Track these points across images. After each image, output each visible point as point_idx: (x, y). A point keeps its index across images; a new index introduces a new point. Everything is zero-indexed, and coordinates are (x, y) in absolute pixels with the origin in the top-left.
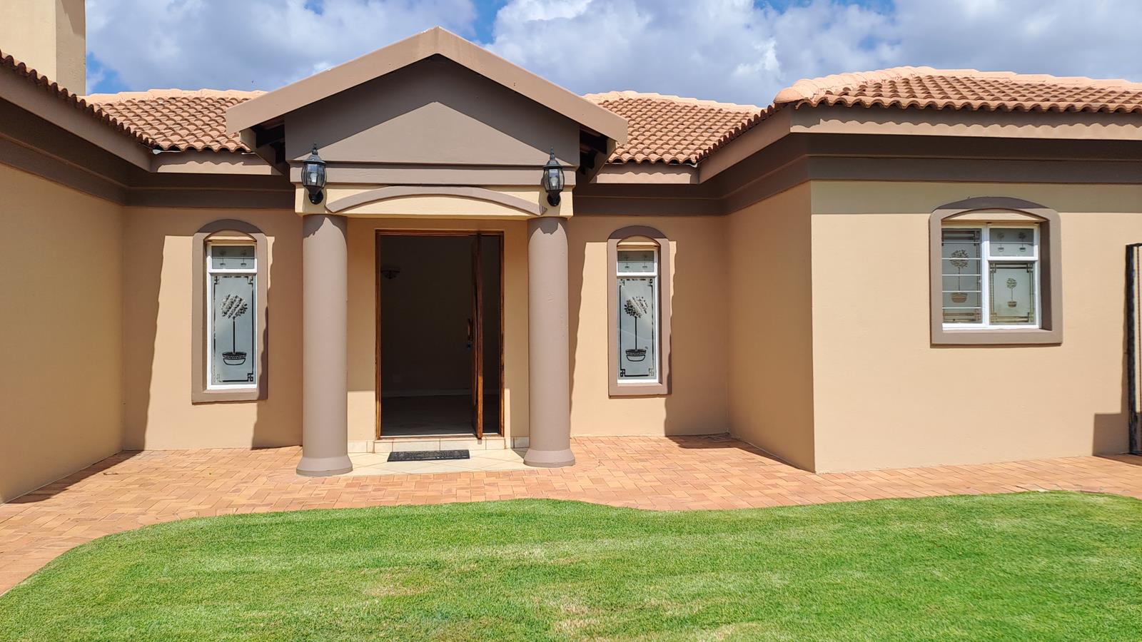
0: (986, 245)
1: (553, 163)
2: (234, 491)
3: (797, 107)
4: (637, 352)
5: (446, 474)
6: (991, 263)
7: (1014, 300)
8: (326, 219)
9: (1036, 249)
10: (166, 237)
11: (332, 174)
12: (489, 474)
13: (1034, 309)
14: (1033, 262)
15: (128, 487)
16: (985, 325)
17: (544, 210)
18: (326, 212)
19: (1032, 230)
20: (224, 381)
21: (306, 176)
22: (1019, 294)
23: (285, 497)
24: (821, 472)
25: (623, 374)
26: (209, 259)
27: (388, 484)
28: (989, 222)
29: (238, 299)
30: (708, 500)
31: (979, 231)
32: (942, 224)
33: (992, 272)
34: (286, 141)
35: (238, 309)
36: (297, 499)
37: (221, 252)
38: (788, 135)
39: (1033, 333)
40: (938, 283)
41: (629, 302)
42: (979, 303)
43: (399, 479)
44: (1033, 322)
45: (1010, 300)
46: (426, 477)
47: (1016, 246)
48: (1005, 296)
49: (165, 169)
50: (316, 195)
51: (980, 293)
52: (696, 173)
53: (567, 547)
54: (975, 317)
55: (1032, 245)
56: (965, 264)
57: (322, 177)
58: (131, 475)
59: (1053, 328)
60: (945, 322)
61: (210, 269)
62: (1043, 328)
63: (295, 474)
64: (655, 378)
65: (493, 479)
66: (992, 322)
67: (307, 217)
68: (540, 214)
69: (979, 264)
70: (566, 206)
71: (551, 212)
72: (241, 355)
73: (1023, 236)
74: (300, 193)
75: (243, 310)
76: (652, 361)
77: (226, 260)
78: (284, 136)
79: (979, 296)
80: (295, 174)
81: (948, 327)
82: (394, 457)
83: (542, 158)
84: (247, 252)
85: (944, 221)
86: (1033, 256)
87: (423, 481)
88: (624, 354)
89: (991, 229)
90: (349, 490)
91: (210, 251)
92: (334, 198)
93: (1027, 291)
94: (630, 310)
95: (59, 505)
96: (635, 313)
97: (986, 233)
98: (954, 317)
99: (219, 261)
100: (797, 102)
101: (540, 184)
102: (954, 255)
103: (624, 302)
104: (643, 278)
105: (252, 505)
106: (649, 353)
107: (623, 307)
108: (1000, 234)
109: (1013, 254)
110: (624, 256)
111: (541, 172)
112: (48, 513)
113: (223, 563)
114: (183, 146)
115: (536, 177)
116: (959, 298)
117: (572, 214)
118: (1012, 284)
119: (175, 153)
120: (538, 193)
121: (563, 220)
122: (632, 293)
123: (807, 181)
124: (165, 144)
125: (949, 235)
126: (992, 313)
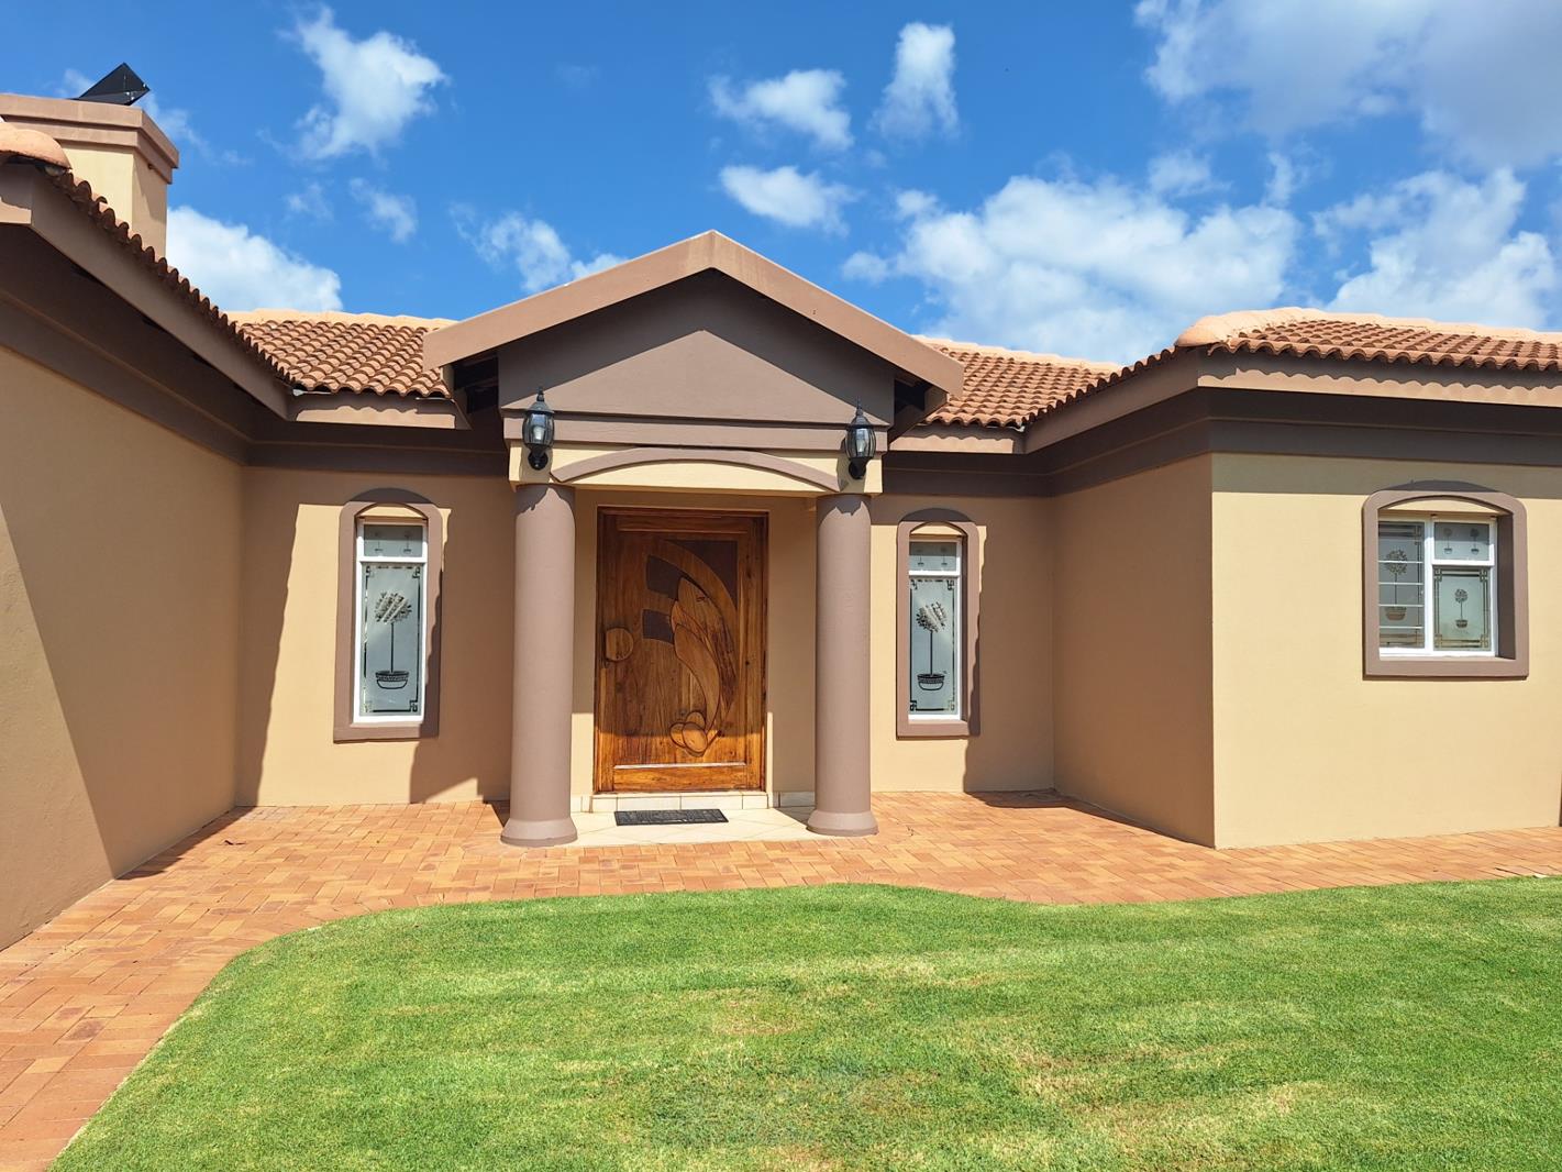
0: (1429, 543)
1: (860, 421)
2: (425, 869)
3: (1210, 352)
4: (932, 678)
5: (710, 845)
6: (1435, 567)
7: (1464, 618)
8: (551, 491)
9: (1492, 548)
10: (301, 506)
11: (563, 429)
12: (770, 845)
13: (1489, 631)
14: (1488, 568)
15: (269, 862)
16: (1428, 651)
17: (843, 484)
18: (551, 481)
19: (1488, 525)
20: (375, 711)
21: (528, 430)
22: (1471, 610)
23: (501, 876)
24: (1223, 847)
25: (914, 707)
26: (360, 541)
27: (636, 859)
28: (1434, 514)
29: (397, 599)
30: (1095, 887)
31: (1420, 526)
32: (1379, 516)
33: (1436, 582)
34: (500, 383)
35: (397, 612)
36: (523, 880)
37: (376, 532)
38: (1192, 391)
39: (1489, 664)
40: (1373, 593)
41: (921, 610)
42: (1421, 622)
43: (647, 851)
44: (1487, 648)
45: (1459, 618)
46: (684, 848)
47: (1465, 546)
48: (1452, 612)
49: (307, 416)
50: (538, 457)
51: (1423, 608)
52: (1021, 439)
53: (957, 960)
54: (1415, 640)
55: (1488, 544)
56: (1403, 568)
57: (549, 432)
58: (263, 844)
59: (1517, 654)
60: (1382, 646)
61: (361, 557)
62: (1500, 656)
63: (501, 843)
64: (956, 714)
65: (777, 853)
66: (1437, 647)
67: (522, 487)
68: (838, 489)
69: (1420, 569)
70: (873, 480)
71: (852, 488)
72: (400, 676)
73: (1473, 531)
74: (516, 454)
75: (406, 611)
76: (953, 688)
77: (383, 543)
78: (497, 374)
79: (1421, 612)
80: (512, 428)
81: (1386, 653)
82: (623, 819)
83: (844, 412)
84: (412, 533)
85: (1382, 511)
86: (1488, 560)
87: (683, 854)
88: (915, 681)
89: (1436, 523)
90: (587, 867)
91: (361, 531)
92: (561, 460)
93: (1480, 609)
94: (923, 621)
95: (184, 888)
96: (930, 625)
97: (1429, 529)
98: (1390, 640)
99: (374, 543)
100: (1210, 345)
101: (838, 447)
102: (1389, 557)
103: (916, 611)
104: (939, 579)
105: (462, 889)
106: (948, 679)
107: (915, 617)
108: (1449, 529)
109: (1462, 555)
110: (919, 548)
111: (843, 433)
112: (174, 901)
113: (480, 982)
114: (334, 386)
115: (835, 439)
116: (1396, 615)
117: (880, 491)
118: (1461, 596)
119: (323, 396)
120: (836, 460)
121: (867, 497)
122: (925, 599)
123: (1207, 453)
124: (309, 383)
125: (1386, 529)
126: (1437, 634)
